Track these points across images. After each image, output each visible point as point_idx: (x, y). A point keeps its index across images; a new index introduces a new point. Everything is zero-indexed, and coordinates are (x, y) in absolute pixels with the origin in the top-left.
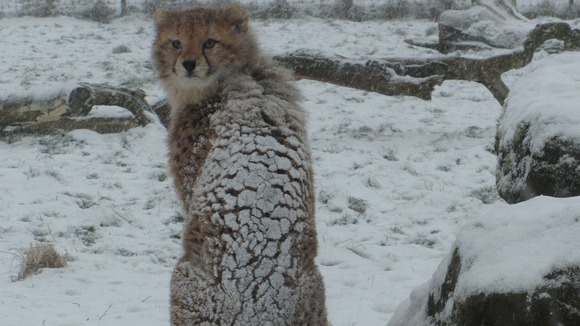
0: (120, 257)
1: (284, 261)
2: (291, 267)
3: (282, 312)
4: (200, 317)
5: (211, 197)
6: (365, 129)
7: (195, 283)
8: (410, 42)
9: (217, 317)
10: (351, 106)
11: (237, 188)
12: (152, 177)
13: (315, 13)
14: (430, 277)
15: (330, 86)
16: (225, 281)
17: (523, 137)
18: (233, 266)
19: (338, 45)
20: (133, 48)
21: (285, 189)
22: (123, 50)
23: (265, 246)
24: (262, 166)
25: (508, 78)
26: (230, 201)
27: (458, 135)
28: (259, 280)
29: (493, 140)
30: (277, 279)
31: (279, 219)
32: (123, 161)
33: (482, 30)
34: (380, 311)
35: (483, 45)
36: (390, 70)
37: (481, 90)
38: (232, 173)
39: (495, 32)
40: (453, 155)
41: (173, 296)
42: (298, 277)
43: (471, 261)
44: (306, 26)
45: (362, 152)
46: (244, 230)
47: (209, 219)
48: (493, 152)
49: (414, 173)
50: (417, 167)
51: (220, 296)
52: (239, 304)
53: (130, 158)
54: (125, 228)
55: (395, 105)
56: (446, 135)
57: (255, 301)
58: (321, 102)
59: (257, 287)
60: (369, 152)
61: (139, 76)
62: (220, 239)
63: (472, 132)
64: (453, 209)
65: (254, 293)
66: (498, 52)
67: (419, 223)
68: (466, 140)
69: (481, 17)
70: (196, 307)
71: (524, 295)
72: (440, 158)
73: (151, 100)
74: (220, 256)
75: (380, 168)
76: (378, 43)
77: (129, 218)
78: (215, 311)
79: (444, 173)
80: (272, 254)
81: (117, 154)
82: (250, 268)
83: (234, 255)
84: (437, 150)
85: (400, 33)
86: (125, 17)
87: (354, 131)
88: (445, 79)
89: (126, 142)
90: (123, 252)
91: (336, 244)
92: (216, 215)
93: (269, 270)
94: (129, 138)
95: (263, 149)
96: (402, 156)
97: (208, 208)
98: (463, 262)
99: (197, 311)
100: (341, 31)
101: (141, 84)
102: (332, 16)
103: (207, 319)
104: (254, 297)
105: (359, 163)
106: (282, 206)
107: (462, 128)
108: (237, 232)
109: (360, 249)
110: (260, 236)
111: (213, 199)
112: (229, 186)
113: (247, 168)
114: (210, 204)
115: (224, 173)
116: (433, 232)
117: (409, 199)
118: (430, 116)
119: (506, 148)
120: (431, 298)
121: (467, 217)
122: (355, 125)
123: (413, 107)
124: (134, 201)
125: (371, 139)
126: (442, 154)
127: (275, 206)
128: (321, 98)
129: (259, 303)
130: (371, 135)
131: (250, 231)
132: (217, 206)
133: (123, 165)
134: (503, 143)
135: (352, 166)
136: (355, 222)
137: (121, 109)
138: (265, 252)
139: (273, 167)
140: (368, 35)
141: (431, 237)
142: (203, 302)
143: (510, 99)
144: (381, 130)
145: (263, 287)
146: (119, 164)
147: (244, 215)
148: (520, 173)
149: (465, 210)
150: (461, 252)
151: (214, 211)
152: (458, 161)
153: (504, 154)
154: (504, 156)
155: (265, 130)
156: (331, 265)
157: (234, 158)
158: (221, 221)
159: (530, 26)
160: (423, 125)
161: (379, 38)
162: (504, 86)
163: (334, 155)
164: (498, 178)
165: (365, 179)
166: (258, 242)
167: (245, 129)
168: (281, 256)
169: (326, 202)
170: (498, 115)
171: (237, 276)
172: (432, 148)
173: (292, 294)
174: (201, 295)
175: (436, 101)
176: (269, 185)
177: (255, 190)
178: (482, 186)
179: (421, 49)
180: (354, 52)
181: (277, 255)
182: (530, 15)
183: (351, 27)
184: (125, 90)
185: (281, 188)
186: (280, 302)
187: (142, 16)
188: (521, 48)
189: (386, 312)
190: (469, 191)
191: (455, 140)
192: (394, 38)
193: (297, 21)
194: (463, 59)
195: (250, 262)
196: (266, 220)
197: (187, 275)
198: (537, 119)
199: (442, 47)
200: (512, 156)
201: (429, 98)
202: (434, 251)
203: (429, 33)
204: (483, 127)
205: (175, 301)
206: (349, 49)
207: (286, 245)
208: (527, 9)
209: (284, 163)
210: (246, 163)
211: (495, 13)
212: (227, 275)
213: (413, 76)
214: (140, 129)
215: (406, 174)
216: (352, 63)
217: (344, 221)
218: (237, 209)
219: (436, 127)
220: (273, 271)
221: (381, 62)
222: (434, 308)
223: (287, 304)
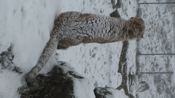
0: (83, 2)
1: (82, 35)
2: (81, 37)
3: (71, 36)
4: (68, 18)
5: (94, 17)
6: (111, 58)
7: (76, 16)
8: (131, 68)
9: (68, 22)
10: (116, 54)
11: (97, 22)
12: (101, 10)
13: (138, 47)
14: (77, 72)
15: (121, 50)
16: (76, 23)
17: (109, 93)
18: (80, 24)
19: (130, 52)
20: (130, 5)
21: (98, 33)
22: (130, 3)
23: (85, 31)
24: (103, 27)
25: (122, 90)
26: (94, 21)
27: (110, 79)
28: (77, 30)
29: (108, 87)
30: (78, 34)
31: (92, 33)
32: (105, 3)
33: (133, 84)
34: (70, 60)
35: (130, 84)
36: (125, 63)
37: (120, 84)
38: (100, 21)
39: (133, 87)
40: (105, 78)
41: (72, 12)
42: (79, 39)
43: (81, 81)
44: (135, 45)
45: (106, 57)
46: (88, 25)
47: (90, 17)
48: (106, 86)
49: (101, 69)
50: (103, 69)
51: (73, 22)
52: (71, 26)
53: (105, 5)
54: (89, 3)
55: (117, 64)
56: (110, 76)
57: (72, 30)
58: (118, 48)
59: (76, 30)
60: (106, 58)
61: (124, 7)
62: (85, 20)
63: (110, 82)
64: (93, 77)
65: (74, 29)
66: (128, 88)
67: (90, 69)
68: (109, 80)
69: (136, 84)
70: (70, 17)
71: (73, 93)
72: (104, 75)
73: (118, 9)
74: (82, 21)
75: (102, 61)
76: (131, 61)
77: (92, 4)
78: (70, 21)
79: (101, 75)
80: (83, 32)
81: (106, 2)
82: (80, 28)
83: (82, 24)
84: (106, 74)
85: (133, 66)
86: (137, 4)
87: (111, 55)
88: (122, 75)
89: (109, 4)
90: (84, 2)
91: (85, 51)
92: (90, 19)
93: (80, 32)
94: (110, 4)
95: (107, 27)
96: (105, 66)
97: (92, 17)
98: (81, 79)
99: (69, 17)
100: (134, 52)
101: (122, 7)
102: (137, 50)
103: (68, 19)
104: (73, 29)
105: (104, 56)
106: (95, 33)
107: (111, 80)
108: (87, 24)
109: (84, 56)
110: (87, 29)
111: (94, 18)
112: (97, 20)
113: (102, 24)
114: (93, 17)
115: (100, 19)
116: (88, 73)
117: (95, 67)
118: (114, 72)
119: (106, 89)
120: (72, 72)
121: (91, 80)
122: (112, 56)
123: (116, 68)
124: (96, 5)
125: (109, 59)
126: (105, 75)
127: (94, 31)
128: (119, 48)
129: (72, 31)
130: (110, 59)
131: (88, 27)
132: (92, 19)
133: (104, 3)
134: (107, 89)
135: (103, 54)
136: (90, 55)
137: (117, 3)
138: (84, 31)
139: (103, 30)
140: (133, 59)
141: (87, 72)
142: (71, 18)
143: (117, 91)
144: (111, 61)
145: (76, 31)
146: (104, 2)
147: (91, 25)
148: (100, 92)
149: (93, 80)
150: (83, 79)
151: (91, 18)
152: (104, 78)
153: (105, 89)
154: (104, 89)
155: (111, 27)
156: (81, 49)
157: (104, 21)
158: (89, 20)
159: (134, 95)
160: (112, 71)
161: (132, 61)
162: (121, 89)
163: (105, 51)
164: (100, 88)
165: (100, 58)
166: (86, 29)
167: (111, 22)
168: (83, 34)
169: (95, 49)
170: (114, 88)
171: (78, 25)
172: (107, 73)
173: (75, 38)
174: (73, 18)
175: (117, 74)
176: (99, 29)
177: (97, 26)
178: (98, 84)
179: (129, 70)
180: (129, 55)
181: (83, 33)
182: (137, 95)
183: (134, 55)
184: (121, 4)
185: (99, 32)
186: (73, 36)
187: (138, 8)
188: (129, 93)
189: (70, 62)
190: (97, 81)
191: (109, 78)
192: (132, 64)
193: (136, 42)
194: (127, 80)
195: (81, 28)
196: (91, 30)
197: (77, 14)
198: (113, 97)
199: (130, 75)
200: (105, 91)
201: (118, 72)
202: (83, 73)
203: (133, 72)
204: (111, 84)
205: (71, 12)
206: (129, 54)
207: (86, 35)
208: (138, 94)
209: (104, 32)
210: (103, 23)
211: (137, 87)
212: (77, 23)
213: (123, 69)
214: (112, 7)
215: (101, 67)
216: (126, 55)
217: (90, 53)
218: (92, 23)
219: (112, 74)
220: (80, 33)
221: (126, 61)
222: (70, 73)
223: (73, 37)
